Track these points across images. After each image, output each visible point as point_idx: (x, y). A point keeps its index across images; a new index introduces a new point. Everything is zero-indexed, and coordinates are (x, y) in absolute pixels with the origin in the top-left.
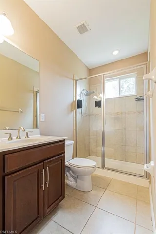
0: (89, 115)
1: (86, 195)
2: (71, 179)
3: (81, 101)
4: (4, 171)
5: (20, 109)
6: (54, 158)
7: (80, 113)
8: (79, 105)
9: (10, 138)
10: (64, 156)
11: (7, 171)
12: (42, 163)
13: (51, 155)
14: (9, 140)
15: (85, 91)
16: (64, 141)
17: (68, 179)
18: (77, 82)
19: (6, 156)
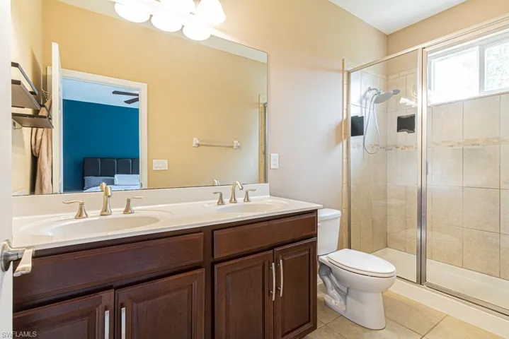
0: (386, 148)
1: (367, 334)
2: (334, 292)
3: (363, 117)
4: (213, 256)
5: (236, 142)
6: (294, 245)
7: (359, 146)
8: (357, 127)
9: (221, 202)
10: (315, 243)
11: (216, 257)
12: (271, 252)
13: (290, 238)
14: (218, 204)
15: (375, 92)
16: (315, 211)
17: (326, 292)
18: (352, 74)
19: (215, 232)
